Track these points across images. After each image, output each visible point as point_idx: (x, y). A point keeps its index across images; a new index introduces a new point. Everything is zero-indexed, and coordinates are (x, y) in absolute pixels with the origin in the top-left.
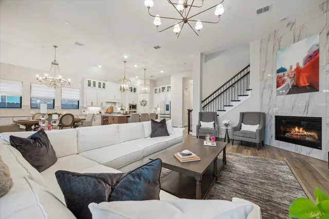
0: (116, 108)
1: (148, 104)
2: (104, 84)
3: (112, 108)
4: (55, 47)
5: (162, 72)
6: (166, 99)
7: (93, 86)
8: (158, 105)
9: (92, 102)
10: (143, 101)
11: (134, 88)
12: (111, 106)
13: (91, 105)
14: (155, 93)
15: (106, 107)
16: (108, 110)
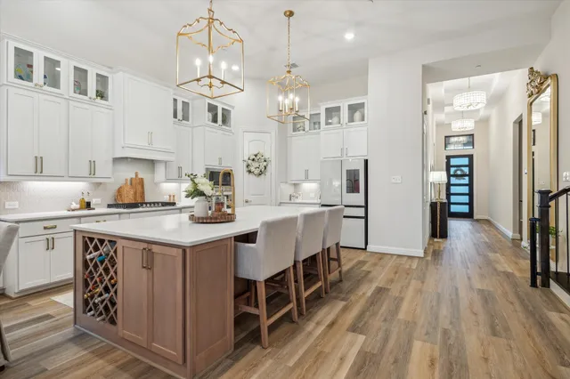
0: (156, 184)
1: (272, 168)
2: (102, 79)
3: (139, 184)
5: (349, 36)
6: (344, 152)
7: (45, 77)
8: (307, 171)
9: (41, 158)
10: (253, 160)
11: (223, 109)
12: (134, 176)
13: (36, 172)
14: (294, 131)
15: (112, 180)
16: (124, 192)
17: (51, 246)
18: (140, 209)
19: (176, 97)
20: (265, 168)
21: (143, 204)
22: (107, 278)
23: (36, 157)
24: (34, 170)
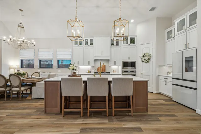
0: (110, 67)
1: (153, 59)
2: (91, 40)
3: (104, 67)
4: (21, 10)
6: (187, 45)
10: (143, 56)
11: (131, 38)
13: (78, 64)
14: (168, 39)
16: (99, 69)
21: (104, 72)
23: (78, 61)
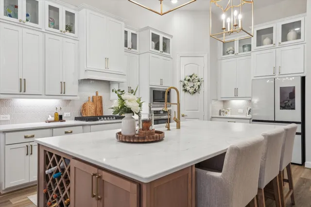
0: (112, 101)
1: (205, 87)
2: (70, 16)
3: (98, 101)
7: (27, 15)
8: (236, 90)
9: (25, 80)
10: (189, 80)
11: (164, 38)
12: (94, 95)
13: (21, 91)
14: (224, 54)
15: (78, 98)
16: (88, 107)
17: (30, 152)
18: (99, 122)
19: (126, 30)
20: (199, 86)
21: (102, 117)
22: (62, 196)
23: (21, 79)
24: (19, 90)
